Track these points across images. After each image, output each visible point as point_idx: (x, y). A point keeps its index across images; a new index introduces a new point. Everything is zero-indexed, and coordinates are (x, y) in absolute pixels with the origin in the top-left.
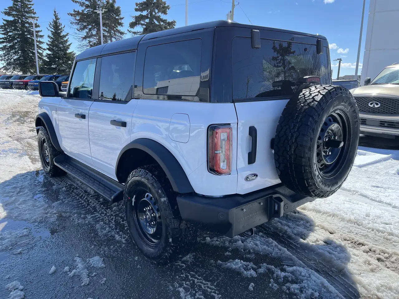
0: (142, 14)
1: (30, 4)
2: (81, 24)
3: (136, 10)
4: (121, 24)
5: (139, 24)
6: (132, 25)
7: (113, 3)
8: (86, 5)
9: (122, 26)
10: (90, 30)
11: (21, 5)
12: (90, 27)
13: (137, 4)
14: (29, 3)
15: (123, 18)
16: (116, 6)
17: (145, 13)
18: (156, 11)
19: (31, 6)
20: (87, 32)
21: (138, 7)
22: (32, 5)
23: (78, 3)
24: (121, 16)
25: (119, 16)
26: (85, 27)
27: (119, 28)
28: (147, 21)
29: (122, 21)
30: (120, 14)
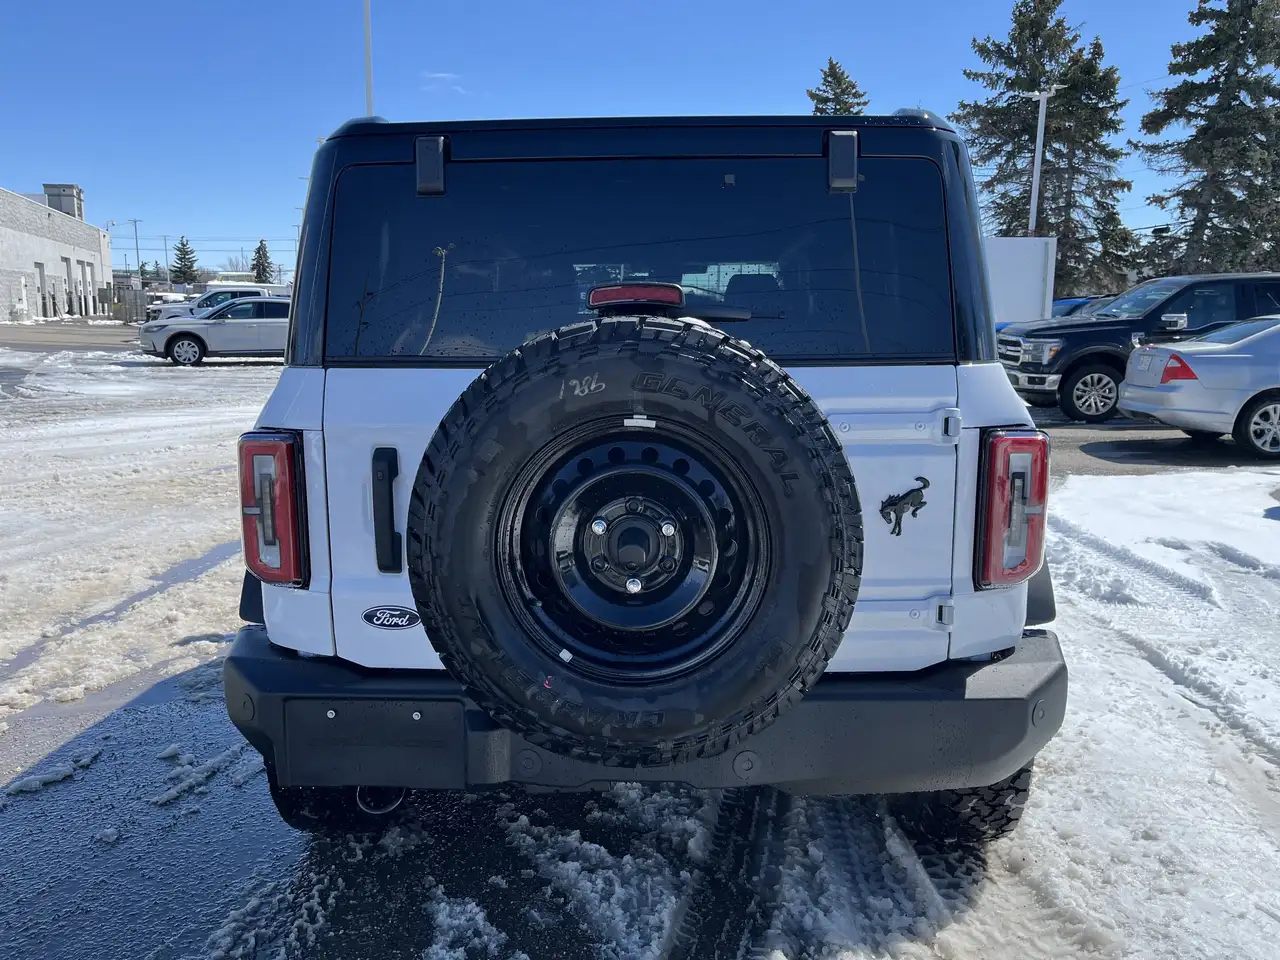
0: (1190, 79)
1: (858, 104)
2: (981, 144)
3: (1175, 69)
4: (1112, 126)
5: (1178, 117)
6: (1154, 123)
7: (1095, 59)
8: (1008, 80)
9: (1116, 131)
10: (1011, 156)
11: (835, 109)
12: (1009, 148)
13: (1176, 51)
14: (856, 101)
15: (1121, 105)
16: (1103, 66)
17: (1202, 76)
18: (1251, 60)
19: (860, 107)
20: (1000, 165)
21: (1179, 59)
22: (865, 104)
23: (984, 79)
24: (1118, 98)
25: (1107, 99)
26: (996, 151)
27: (1107, 139)
28: (1212, 100)
29: (1121, 114)
30: (1113, 93)
